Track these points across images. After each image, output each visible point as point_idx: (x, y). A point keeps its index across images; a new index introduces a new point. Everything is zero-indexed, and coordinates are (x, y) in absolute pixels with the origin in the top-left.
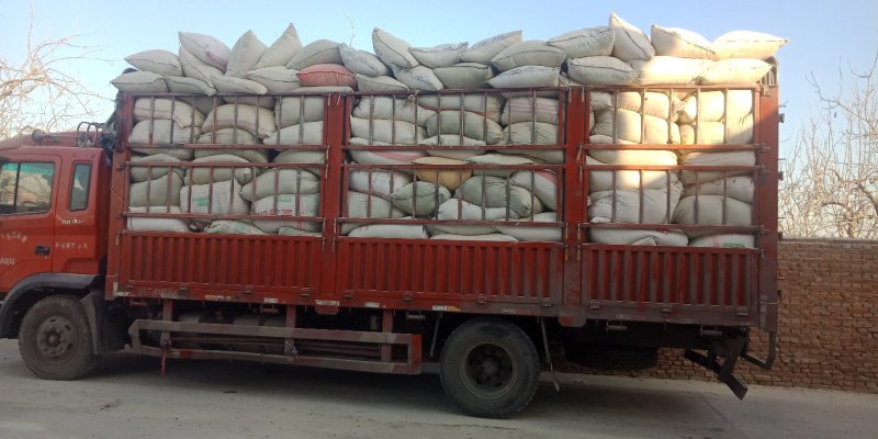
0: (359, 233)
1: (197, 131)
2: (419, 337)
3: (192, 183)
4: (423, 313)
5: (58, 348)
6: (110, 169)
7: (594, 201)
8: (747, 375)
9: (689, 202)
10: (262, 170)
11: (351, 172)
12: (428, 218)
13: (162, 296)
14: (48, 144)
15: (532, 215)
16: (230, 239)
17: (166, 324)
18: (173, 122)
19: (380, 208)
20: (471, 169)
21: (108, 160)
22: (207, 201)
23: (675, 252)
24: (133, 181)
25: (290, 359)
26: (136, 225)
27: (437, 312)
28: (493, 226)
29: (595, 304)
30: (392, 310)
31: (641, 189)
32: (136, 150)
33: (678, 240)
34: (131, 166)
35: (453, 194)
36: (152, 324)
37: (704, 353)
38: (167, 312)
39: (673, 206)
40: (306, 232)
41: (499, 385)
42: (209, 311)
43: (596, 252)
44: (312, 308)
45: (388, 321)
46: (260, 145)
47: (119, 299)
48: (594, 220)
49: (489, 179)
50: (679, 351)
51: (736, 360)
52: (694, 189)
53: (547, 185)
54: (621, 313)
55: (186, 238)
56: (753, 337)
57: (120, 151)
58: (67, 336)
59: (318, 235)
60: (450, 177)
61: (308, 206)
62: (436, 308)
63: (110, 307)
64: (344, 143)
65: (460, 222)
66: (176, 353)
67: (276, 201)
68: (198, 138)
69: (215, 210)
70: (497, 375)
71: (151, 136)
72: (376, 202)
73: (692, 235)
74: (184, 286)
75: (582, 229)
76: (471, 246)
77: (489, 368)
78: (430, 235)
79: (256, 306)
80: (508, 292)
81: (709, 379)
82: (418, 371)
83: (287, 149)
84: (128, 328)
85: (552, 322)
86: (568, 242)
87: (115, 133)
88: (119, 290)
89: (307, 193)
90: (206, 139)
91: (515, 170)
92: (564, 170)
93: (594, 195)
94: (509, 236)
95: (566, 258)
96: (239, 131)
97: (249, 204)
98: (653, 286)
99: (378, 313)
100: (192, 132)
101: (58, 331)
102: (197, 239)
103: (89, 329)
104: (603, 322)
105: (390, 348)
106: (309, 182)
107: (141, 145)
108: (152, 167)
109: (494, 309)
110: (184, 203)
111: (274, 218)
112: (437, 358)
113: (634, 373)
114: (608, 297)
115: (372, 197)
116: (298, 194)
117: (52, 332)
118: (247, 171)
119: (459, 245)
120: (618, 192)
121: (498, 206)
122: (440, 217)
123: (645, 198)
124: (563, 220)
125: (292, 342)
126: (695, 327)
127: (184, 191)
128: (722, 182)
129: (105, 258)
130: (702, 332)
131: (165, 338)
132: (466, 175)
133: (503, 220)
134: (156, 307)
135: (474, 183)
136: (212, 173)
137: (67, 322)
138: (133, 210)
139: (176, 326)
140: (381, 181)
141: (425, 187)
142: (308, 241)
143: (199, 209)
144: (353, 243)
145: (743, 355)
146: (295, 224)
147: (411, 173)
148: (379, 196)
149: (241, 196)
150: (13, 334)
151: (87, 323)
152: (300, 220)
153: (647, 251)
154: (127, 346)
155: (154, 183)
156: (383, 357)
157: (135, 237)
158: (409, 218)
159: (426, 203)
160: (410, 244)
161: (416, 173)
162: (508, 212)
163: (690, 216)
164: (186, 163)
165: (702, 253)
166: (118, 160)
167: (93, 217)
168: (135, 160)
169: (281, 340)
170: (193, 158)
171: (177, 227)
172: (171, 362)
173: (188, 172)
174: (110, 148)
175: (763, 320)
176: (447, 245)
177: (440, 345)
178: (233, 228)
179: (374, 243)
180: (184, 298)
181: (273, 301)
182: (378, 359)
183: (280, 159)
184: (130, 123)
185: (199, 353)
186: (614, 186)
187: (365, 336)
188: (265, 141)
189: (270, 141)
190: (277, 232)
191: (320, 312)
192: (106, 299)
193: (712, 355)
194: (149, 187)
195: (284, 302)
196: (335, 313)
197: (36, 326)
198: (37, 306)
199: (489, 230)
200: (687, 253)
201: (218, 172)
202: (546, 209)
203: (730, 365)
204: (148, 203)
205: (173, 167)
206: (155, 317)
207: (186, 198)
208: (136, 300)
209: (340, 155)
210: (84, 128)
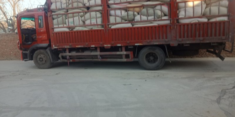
0: (113, 27)
1: (68, 4)
2: (132, 52)
3: (68, 18)
4: (133, 46)
5: (43, 62)
6: (47, 16)
7: (179, 12)
8: (225, 55)
9: (208, 9)
10: (86, 13)
11: (110, 11)
12: (132, 21)
13: (66, 47)
14: (31, 12)
15: (161, 17)
16: (80, 32)
17: (67, 54)
18: (61, 3)
19: (119, 20)
20: (143, 6)
21: (46, 14)
22: (73, 22)
23: (204, 23)
24: (53, 19)
25: (100, 60)
26: (56, 30)
27: (136, 46)
28: (150, 21)
29: (180, 39)
30: (124, 46)
31: (193, 7)
32: (53, 11)
33: (205, 20)
34: (52, 15)
35: (138, 14)
36: (64, 54)
37: (212, 50)
38: (67, 51)
39: (203, 11)
40: (100, 28)
41: (154, 62)
42: (78, 50)
43: (180, 26)
44: (104, 47)
45: (124, 49)
46: (84, 6)
47: (55, 49)
48: (180, 17)
49: (148, 9)
50: (205, 50)
51: (221, 51)
52: (209, 5)
53: (165, 9)
54: (188, 41)
55: (69, 33)
56: (227, 45)
57: (49, 12)
58: (44, 59)
59: (103, 29)
60: (137, 9)
61: (99, 21)
62: (136, 44)
63: (53, 51)
64: (107, 3)
65: (141, 21)
66: (71, 61)
67: (91, 21)
68: (68, 6)
69: (75, 25)
70: (154, 60)
71: (56, 7)
72: (117, 18)
73: (209, 18)
74: (70, 44)
75: (176, 20)
76: (145, 27)
77: (152, 58)
78: (133, 25)
79: (89, 48)
80: (156, 39)
81: (214, 57)
82: (133, 60)
83: (92, 6)
84: (58, 56)
85: (168, 46)
86: (172, 23)
87: (47, 7)
88: (55, 47)
89: (99, 18)
90: (70, 6)
91: (156, 5)
92: (170, 4)
93: (179, 10)
94: (155, 24)
95: (172, 28)
96: (79, 3)
97: (84, 22)
98: (197, 33)
99: (121, 47)
100: (67, 4)
101: (42, 58)
102: (72, 32)
103: (49, 56)
104: (183, 44)
105: (125, 56)
106: (99, 15)
107: (54, 10)
108: (58, 15)
109: (152, 43)
110: (67, 23)
111: (91, 25)
112: (137, 57)
113: (192, 57)
114: (184, 37)
115: (116, 17)
116: (96, 18)
117: (41, 58)
118: (82, 13)
119: (141, 28)
120: (187, 9)
121: (151, 16)
122: (135, 21)
123: (195, 10)
124: (170, 18)
125: (100, 56)
126: (210, 43)
127: (67, 20)
128: (218, 2)
129: (50, 39)
130: (212, 44)
131: (68, 57)
132: (141, 8)
133: (153, 19)
134: (64, 50)
135: (144, 10)
136: (73, 15)
137: (44, 55)
138: (55, 26)
139: (70, 54)
140: (118, 12)
141: (131, 13)
142: (100, 30)
143: (71, 25)
144: (112, 30)
145: (224, 49)
146: (96, 26)
147: (126, 9)
148: (118, 16)
149: (82, 20)
150: (32, 59)
151: (49, 55)
152: (98, 25)
153: (195, 24)
154: (59, 60)
155: (59, 19)
156: (123, 58)
157: (56, 33)
158: (126, 22)
159: (131, 17)
160: (128, 29)
161: (128, 9)
162: (154, 17)
163: (208, 13)
164: (66, 13)
165: (212, 23)
166: (49, 14)
167: (45, 30)
168: (53, 13)
169: (97, 56)
170: (68, 11)
171: (67, 30)
172: (71, 63)
173: (67, 15)
174: (46, 11)
175: (230, 40)
176: (138, 28)
177: (138, 54)
178: (81, 29)
179: (118, 29)
180: (71, 47)
181: (93, 46)
182: (122, 58)
183: (90, 9)
184: (50, 4)
185: (77, 60)
186: (185, 7)
187: (118, 53)
188: (86, 5)
189: (87, 5)
190: (92, 29)
191: (106, 48)
192: (52, 49)
193: (215, 50)
194: (58, 20)
195: (96, 46)
196: (109, 48)
197: (37, 57)
198: (36, 52)
199: (149, 23)
200: (207, 23)
201: (75, 15)
202: (165, 15)
203: (220, 52)
204: (58, 24)
205: (63, 14)
206: (65, 52)
207: (68, 22)
208: (59, 49)
209: (106, 7)
210: (39, 7)
